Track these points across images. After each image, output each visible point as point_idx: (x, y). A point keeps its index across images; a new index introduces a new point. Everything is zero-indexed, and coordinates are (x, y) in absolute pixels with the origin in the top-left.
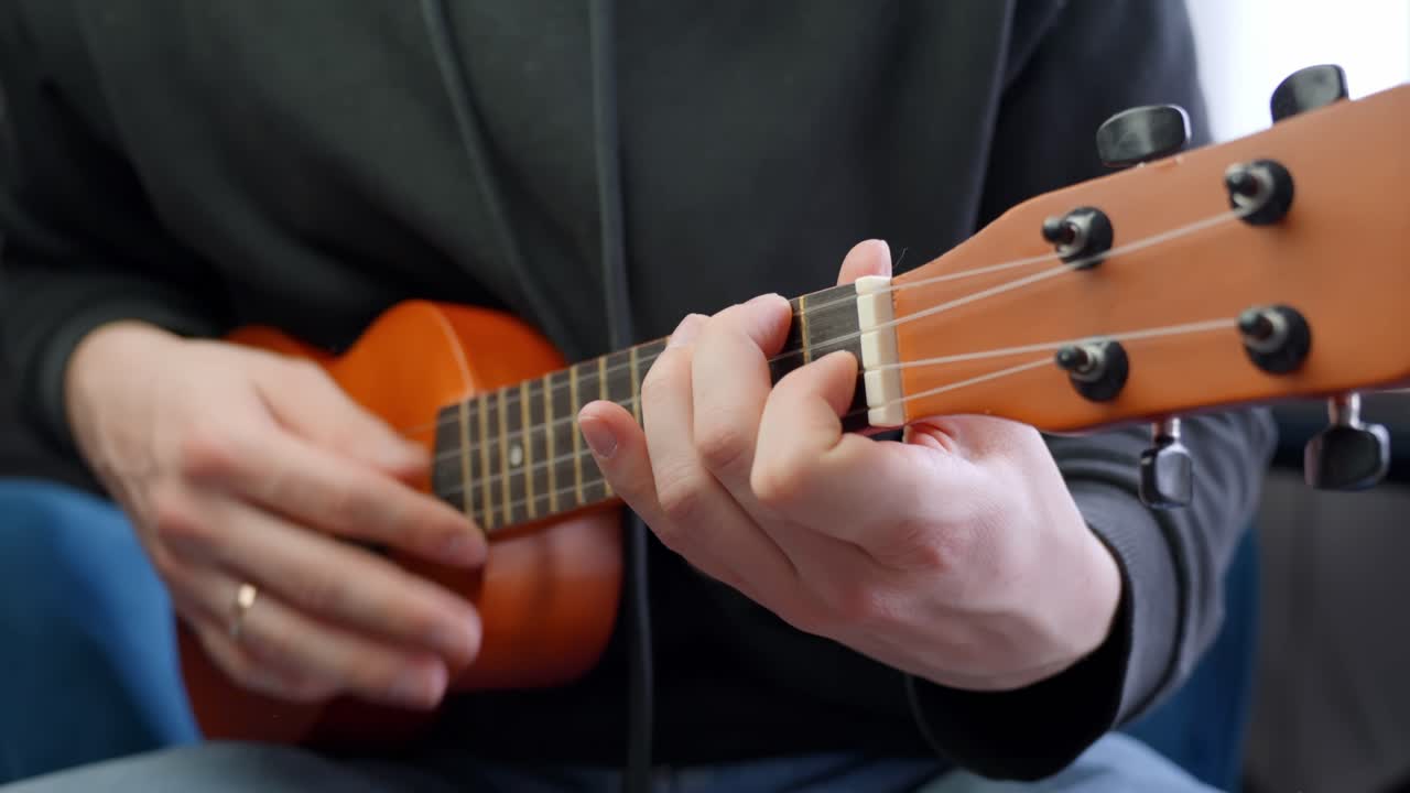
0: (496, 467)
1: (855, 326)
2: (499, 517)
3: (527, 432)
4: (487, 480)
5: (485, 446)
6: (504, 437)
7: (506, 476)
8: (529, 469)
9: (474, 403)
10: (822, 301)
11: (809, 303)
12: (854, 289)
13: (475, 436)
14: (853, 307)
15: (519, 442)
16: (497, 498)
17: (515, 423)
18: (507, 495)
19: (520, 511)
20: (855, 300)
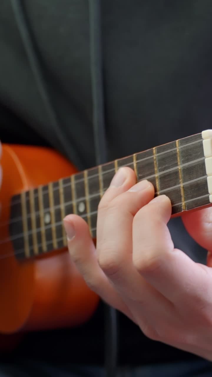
0: (38, 225)
1: (202, 155)
2: (40, 249)
3: (52, 209)
4: (34, 231)
5: (33, 216)
6: (42, 211)
7: (43, 229)
8: (54, 226)
9: (28, 194)
10: (187, 142)
11: (181, 143)
12: (201, 136)
13: (29, 211)
14: (201, 146)
15: (49, 213)
16: (40, 240)
17: (47, 205)
18: (44, 238)
19: (50, 246)
20: (202, 142)
